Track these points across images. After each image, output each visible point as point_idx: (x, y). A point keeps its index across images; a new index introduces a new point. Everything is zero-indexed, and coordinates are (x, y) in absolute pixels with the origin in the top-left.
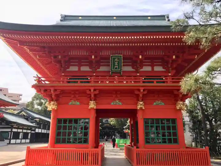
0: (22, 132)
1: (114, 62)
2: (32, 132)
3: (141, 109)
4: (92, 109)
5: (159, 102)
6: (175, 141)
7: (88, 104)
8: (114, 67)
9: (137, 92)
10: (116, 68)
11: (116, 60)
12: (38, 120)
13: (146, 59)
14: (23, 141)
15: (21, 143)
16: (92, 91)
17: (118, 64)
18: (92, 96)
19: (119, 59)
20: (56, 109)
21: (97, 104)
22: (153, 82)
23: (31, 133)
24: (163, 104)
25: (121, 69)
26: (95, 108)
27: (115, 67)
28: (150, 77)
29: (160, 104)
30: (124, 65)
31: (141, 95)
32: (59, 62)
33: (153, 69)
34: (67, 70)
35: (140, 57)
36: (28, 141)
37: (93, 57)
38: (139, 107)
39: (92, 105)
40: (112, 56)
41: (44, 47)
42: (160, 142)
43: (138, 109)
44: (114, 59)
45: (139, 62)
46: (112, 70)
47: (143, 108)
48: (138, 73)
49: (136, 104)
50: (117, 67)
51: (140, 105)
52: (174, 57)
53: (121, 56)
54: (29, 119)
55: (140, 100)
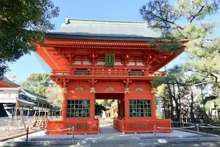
0: (22, 110)
1: (108, 59)
2: (30, 109)
3: (127, 93)
4: (93, 93)
5: (140, 88)
6: (150, 115)
7: (89, 90)
9: (124, 82)
11: (110, 57)
12: (36, 99)
13: (131, 57)
16: (93, 80)
17: (111, 60)
18: (93, 84)
19: (112, 56)
20: (66, 93)
21: (96, 90)
24: (142, 90)
25: (113, 64)
26: (95, 93)
27: (109, 62)
28: (134, 71)
29: (140, 90)
30: (115, 61)
31: (127, 84)
32: (68, 58)
33: (136, 64)
34: (73, 64)
35: (128, 56)
37: (93, 56)
39: (93, 90)
40: (107, 55)
41: (57, 48)
42: (140, 116)
43: (125, 93)
44: (108, 57)
45: (126, 59)
46: (106, 65)
47: (129, 93)
48: (126, 67)
49: (124, 90)
51: (127, 91)
52: (151, 57)
54: (27, 98)
55: (127, 87)
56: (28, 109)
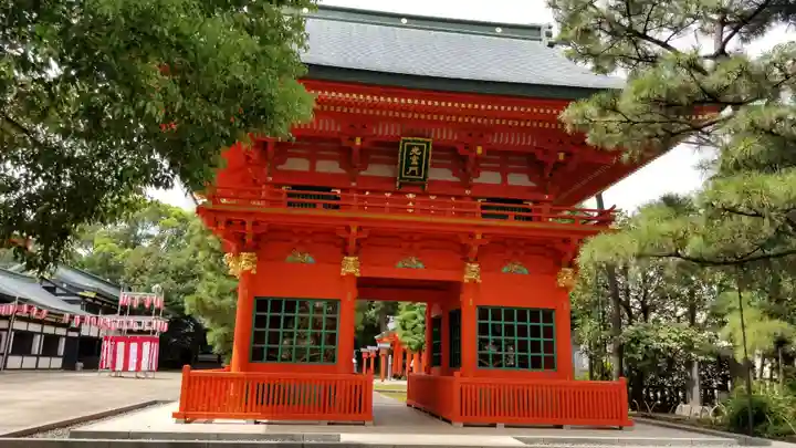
0: (41, 333)
1: (408, 156)
2: (71, 334)
3: (473, 281)
4: (350, 276)
5: (516, 266)
6: (550, 363)
7: (339, 264)
8: (407, 170)
9: (465, 241)
10: (413, 173)
11: (415, 150)
12: (93, 295)
14: (44, 362)
15: (37, 368)
16: (354, 230)
17: (420, 161)
18: (352, 244)
19: (421, 148)
21: (362, 264)
22: (505, 217)
23: (66, 336)
24: (525, 271)
25: (425, 177)
26: (358, 275)
27: (411, 169)
28: (501, 202)
29: (519, 272)
30: (432, 166)
31: (475, 249)
33: (505, 179)
34: (280, 167)
35: (479, 150)
36: (57, 362)
37: (358, 141)
38: (467, 278)
39: (351, 266)
40: (404, 141)
42: (514, 366)
43: (466, 281)
44: (410, 148)
45: (472, 160)
46: (401, 178)
47: (478, 281)
48: (469, 188)
49: (462, 270)
50: (416, 169)
51: (472, 272)
52: (561, 156)
53: (428, 143)
54: (58, 291)
55: (471, 260)
56: (61, 331)
